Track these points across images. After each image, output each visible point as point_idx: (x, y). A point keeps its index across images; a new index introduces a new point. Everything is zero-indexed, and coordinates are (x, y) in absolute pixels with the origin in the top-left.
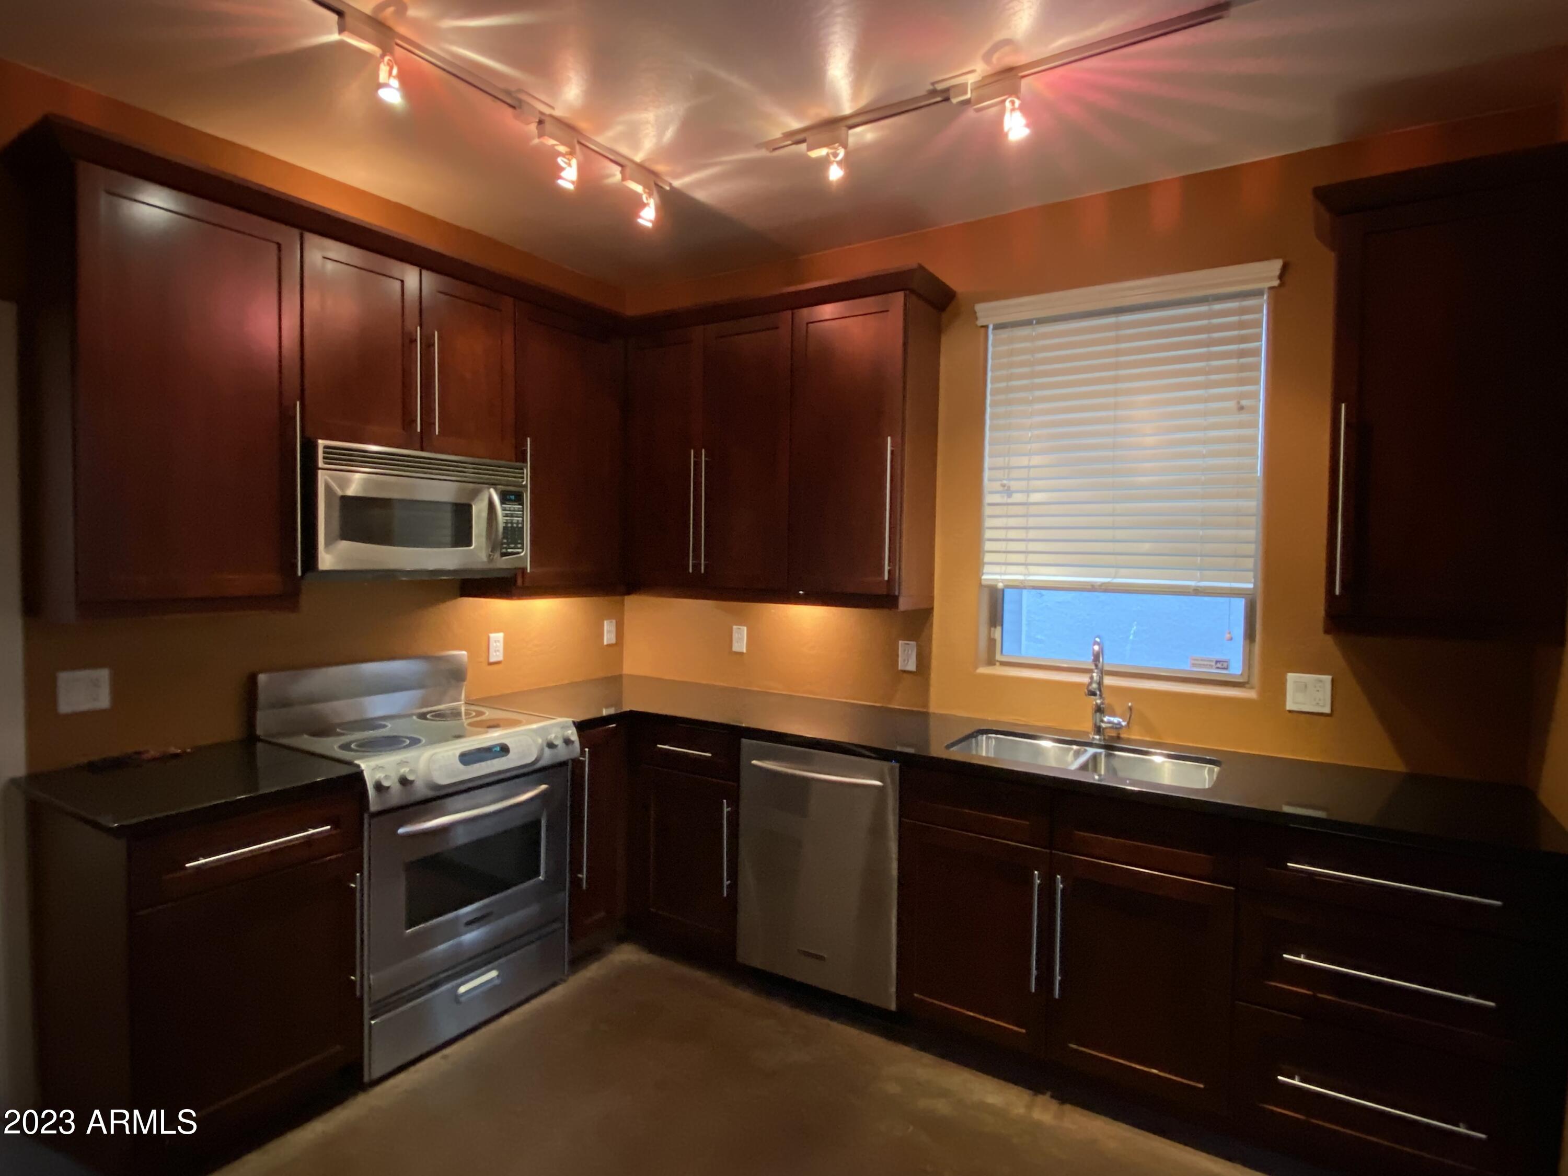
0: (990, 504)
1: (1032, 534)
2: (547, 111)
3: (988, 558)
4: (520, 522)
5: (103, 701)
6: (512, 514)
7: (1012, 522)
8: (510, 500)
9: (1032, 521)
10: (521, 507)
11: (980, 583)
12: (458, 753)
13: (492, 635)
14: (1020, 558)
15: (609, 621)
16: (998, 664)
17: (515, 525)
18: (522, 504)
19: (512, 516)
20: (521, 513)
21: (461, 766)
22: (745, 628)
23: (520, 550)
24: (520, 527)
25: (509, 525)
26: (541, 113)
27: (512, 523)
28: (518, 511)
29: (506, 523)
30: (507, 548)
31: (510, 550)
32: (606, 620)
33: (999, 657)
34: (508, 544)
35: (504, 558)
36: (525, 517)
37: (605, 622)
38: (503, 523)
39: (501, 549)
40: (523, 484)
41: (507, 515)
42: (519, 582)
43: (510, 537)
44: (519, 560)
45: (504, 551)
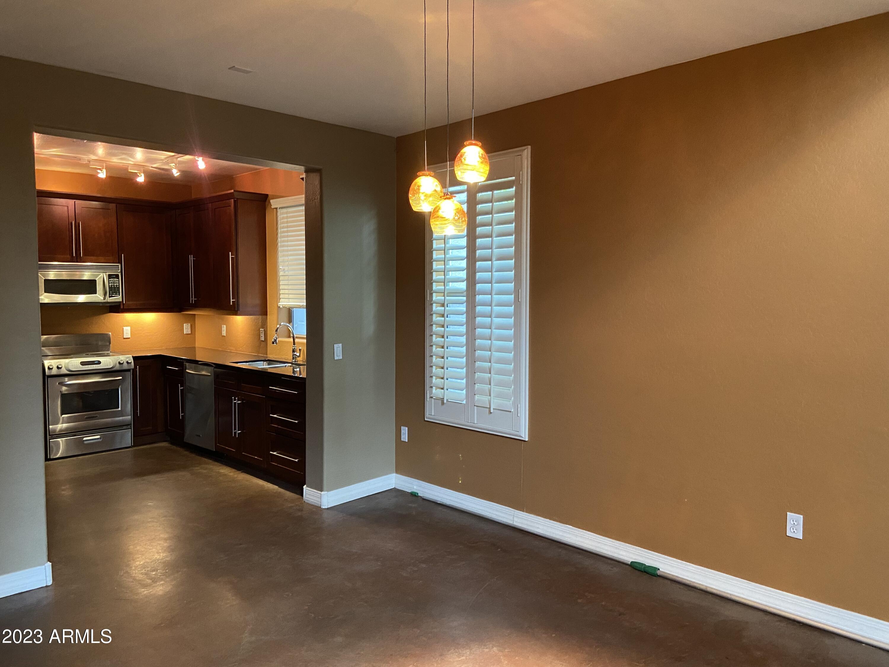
4: (118, 285)
8: (114, 278)
10: (118, 280)
11: (277, 306)
12: (80, 362)
13: (125, 328)
15: (186, 324)
18: (119, 279)
19: (114, 283)
20: (118, 282)
21: (81, 366)
22: (225, 326)
23: (118, 295)
24: (118, 287)
25: (113, 286)
27: (114, 285)
29: (112, 285)
30: (111, 294)
31: (113, 295)
32: (184, 322)
35: (111, 298)
36: (119, 283)
37: (184, 324)
38: (109, 286)
39: (109, 295)
40: (119, 271)
41: (111, 283)
42: (122, 307)
43: (113, 291)
44: (118, 298)
45: (111, 296)
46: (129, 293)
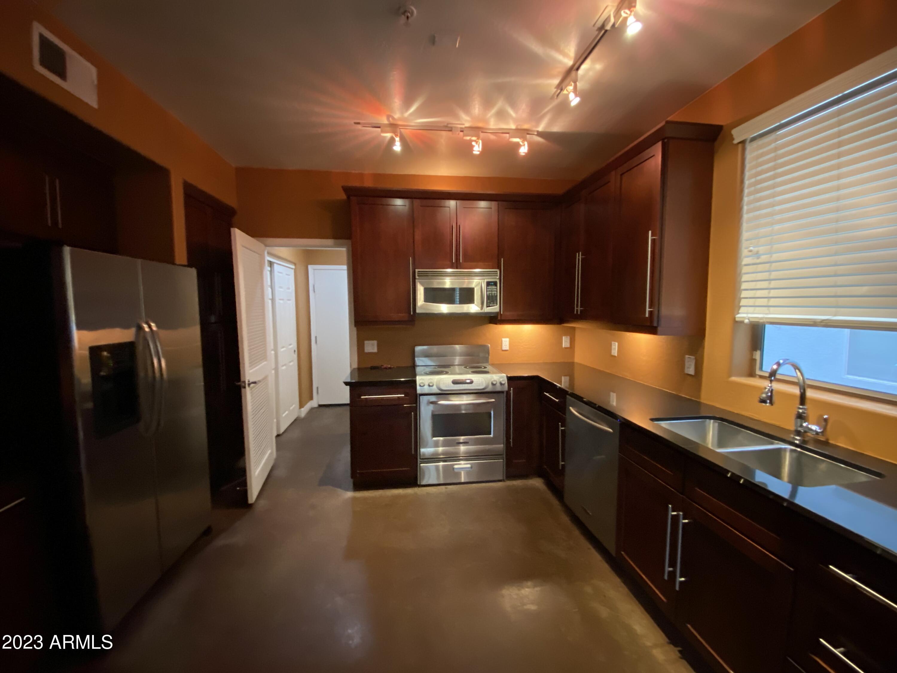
0: (746, 265)
1: (773, 284)
2: (463, 126)
3: (743, 302)
4: (496, 293)
5: (375, 350)
6: (491, 290)
7: (760, 276)
8: (492, 285)
9: (774, 275)
11: (735, 320)
12: (452, 380)
13: (503, 339)
14: (764, 302)
15: (565, 337)
16: (758, 376)
17: (493, 295)
18: (497, 287)
20: (496, 290)
21: (452, 385)
22: (617, 344)
23: (496, 305)
24: (496, 296)
26: (461, 128)
27: (492, 294)
28: (495, 289)
29: (489, 294)
30: (489, 304)
31: (491, 305)
32: (564, 336)
33: (758, 372)
34: (490, 302)
35: (488, 308)
37: (564, 337)
38: (487, 294)
39: (487, 304)
40: (498, 278)
41: (489, 291)
42: (499, 318)
43: (491, 300)
44: (495, 309)
45: (488, 305)
46: (507, 302)
